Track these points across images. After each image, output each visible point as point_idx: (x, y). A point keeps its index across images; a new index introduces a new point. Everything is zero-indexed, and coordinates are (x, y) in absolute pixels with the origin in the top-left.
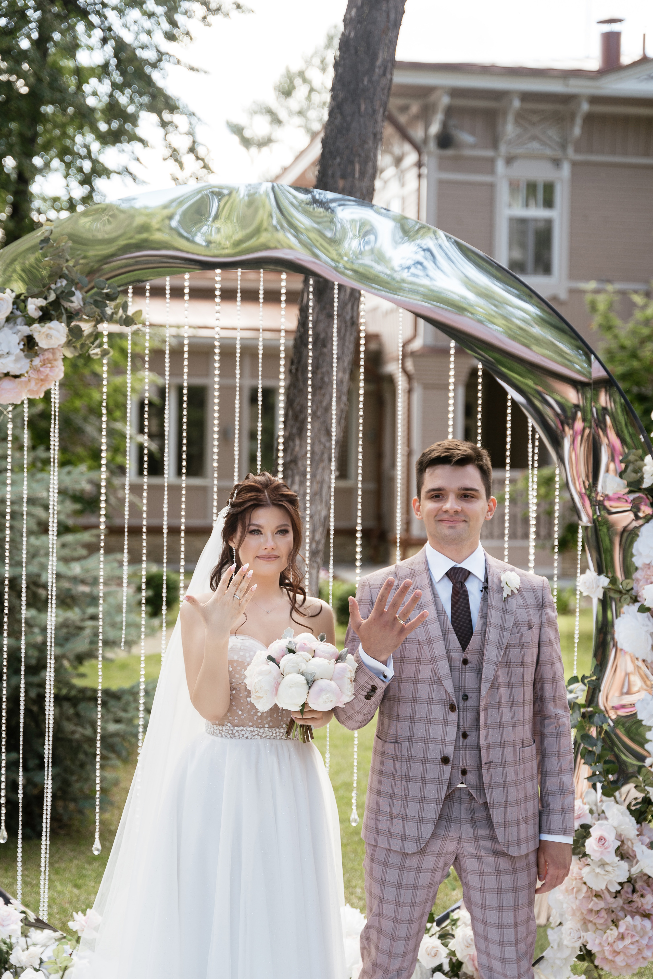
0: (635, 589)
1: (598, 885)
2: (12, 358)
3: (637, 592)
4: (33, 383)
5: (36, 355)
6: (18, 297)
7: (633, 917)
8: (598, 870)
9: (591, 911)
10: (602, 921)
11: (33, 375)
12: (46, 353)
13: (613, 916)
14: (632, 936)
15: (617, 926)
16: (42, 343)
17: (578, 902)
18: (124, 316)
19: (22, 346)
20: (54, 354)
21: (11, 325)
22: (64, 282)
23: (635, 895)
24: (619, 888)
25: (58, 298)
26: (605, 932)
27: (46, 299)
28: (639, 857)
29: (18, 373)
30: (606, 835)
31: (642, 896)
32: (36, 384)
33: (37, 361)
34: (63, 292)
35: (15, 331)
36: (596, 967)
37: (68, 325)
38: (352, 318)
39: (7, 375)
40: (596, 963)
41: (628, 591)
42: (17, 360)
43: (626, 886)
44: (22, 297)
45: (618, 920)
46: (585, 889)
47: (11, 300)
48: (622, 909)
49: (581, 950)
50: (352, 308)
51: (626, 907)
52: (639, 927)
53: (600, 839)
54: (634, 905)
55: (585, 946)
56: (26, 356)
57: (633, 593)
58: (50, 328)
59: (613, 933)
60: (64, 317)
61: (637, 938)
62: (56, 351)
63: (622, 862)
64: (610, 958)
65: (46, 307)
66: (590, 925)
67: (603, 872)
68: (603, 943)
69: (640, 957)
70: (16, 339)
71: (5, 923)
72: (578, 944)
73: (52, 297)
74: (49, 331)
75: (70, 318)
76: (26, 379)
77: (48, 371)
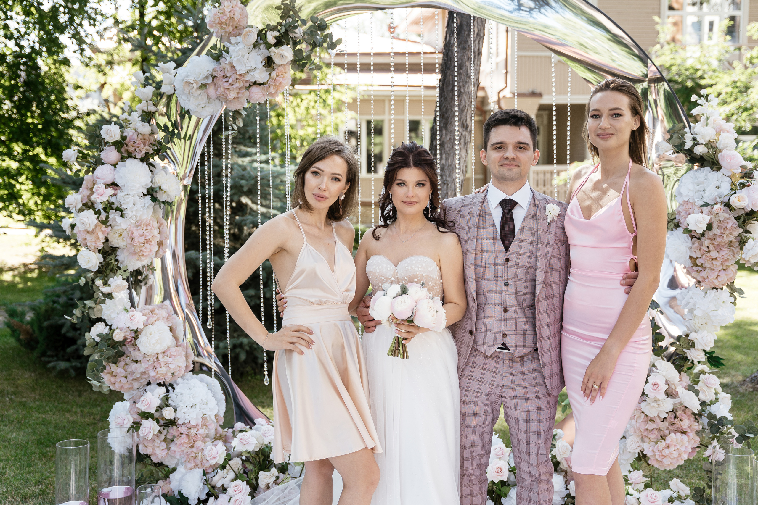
0: (677, 218)
1: (652, 414)
2: (258, 71)
3: (679, 220)
4: (272, 88)
5: (274, 69)
6: (261, 31)
7: (675, 434)
8: (652, 404)
9: (647, 430)
10: (654, 436)
11: (272, 82)
12: (280, 68)
13: (662, 433)
14: (675, 446)
15: (665, 440)
16: (277, 60)
17: (638, 425)
18: (330, 43)
19: (264, 63)
20: (285, 69)
21: (256, 50)
22: (291, 20)
23: (676, 420)
24: (666, 415)
25: (286, 30)
26: (656, 443)
27: (279, 31)
28: (679, 395)
29: (262, 81)
30: (659, 382)
31: (681, 420)
32: (274, 88)
33: (274, 74)
34: (290, 26)
35: (259, 53)
36: (649, 465)
37: (294, 49)
38: (479, 49)
39: (255, 83)
40: (649, 462)
41: (672, 220)
42: (261, 73)
43: (670, 414)
44: (264, 32)
45: (666, 436)
46: (643, 416)
47: (256, 33)
48: (668, 429)
49: (639, 454)
50: (479, 43)
51: (670, 427)
52: (680, 440)
53: (655, 384)
54: (676, 426)
55: (642, 452)
56: (266, 71)
57: (676, 221)
58: (282, 50)
59: (662, 444)
60: (291, 43)
61: (678, 447)
62: (286, 66)
63: (669, 399)
64: (659, 459)
65: (279, 37)
66: (646, 439)
67: (656, 405)
68: (655, 450)
69: (679, 458)
70: (260, 58)
71: (267, 435)
72: (638, 450)
73: (283, 30)
74: (281, 52)
75: (295, 44)
76: (267, 85)
77: (281, 80)
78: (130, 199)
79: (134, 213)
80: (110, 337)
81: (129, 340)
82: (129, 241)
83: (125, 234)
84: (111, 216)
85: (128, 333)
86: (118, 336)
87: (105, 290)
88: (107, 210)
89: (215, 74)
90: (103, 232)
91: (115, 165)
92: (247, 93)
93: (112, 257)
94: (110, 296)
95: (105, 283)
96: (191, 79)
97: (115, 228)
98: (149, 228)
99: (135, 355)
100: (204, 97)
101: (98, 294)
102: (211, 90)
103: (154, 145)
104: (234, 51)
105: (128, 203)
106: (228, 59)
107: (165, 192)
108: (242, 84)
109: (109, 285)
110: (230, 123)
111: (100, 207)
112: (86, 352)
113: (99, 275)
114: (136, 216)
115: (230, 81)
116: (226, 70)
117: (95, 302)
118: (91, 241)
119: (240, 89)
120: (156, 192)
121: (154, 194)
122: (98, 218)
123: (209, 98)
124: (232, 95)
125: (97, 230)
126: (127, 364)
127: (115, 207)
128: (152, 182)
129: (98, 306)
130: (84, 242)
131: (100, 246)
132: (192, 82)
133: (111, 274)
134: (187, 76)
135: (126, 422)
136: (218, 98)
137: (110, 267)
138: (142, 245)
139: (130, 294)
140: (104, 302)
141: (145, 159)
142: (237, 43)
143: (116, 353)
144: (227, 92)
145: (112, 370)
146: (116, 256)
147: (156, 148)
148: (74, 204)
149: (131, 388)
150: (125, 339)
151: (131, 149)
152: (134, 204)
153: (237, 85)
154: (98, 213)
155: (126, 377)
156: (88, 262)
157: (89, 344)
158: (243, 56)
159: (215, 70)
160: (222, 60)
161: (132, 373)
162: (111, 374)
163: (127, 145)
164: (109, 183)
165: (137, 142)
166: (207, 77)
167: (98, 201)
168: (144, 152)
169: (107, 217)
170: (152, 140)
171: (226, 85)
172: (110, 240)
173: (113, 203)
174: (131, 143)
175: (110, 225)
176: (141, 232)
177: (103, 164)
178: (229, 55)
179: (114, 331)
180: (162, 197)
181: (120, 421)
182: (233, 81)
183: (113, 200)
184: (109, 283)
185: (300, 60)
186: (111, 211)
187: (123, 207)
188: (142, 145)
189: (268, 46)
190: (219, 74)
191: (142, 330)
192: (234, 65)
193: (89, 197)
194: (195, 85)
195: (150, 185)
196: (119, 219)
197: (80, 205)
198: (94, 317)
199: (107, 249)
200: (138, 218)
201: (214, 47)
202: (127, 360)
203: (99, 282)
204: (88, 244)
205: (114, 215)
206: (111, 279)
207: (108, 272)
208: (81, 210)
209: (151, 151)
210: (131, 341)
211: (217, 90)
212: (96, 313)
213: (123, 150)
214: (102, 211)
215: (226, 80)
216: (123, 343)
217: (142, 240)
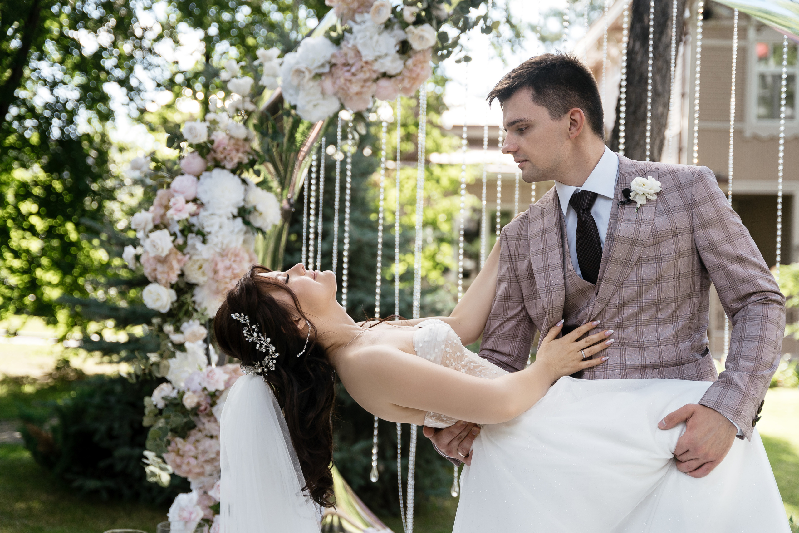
2: (389, 58)
4: (406, 81)
5: (410, 57)
6: (396, 8)
11: (407, 74)
12: (418, 55)
16: (416, 45)
18: (484, 27)
19: (398, 48)
20: (424, 56)
21: (389, 31)
25: (429, 7)
27: (418, 8)
29: (393, 72)
32: (409, 82)
33: (410, 62)
34: (433, 1)
35: (392, 36)
37: (437, 30)
39: (385, 75)
42: (393, 61)
44: (398, 9)
47: (389, 9)
56: (401, 59)
58: (423, 30)
60: (434, 23)
62: (426, 54)
65: (419, 14)
70: (394, 42)
73: (424, 6)
74: (422, 33)
75: (440, 23)
76: (399, 78)
77: (418, 70)
78: (216, 221)
79: (220, 239)
80: (178, 401)
81: (202, 408)
82: (211, 274)
83: (206, 266)
84: (190, 242)
85: (202, 399)
86: (189, 401)
87: (176, 338)
88: (186, 233)
89: (334, 61)
90: (179, 261)
91: (198, 178)
92: (374, 87)
93: (188, 296)
94: (181, 347)
95: (178, 330)
96: (302, 67)
97: (195, 258)
98: (238, 259)
99: (209, 426)
100: (318, 91)
101: (166, 345)
102: (328, 83)
103: (249, 153)
104: (359, 31)
105: (212, 225)
106: (352, 42)
107: (261, 214)
108: (368, 75)
109: (182, 333)
110: (349, 130)
111: (177, 228)
112: (146, 422)
113: (168, 319)
114: (222, 243)
115: (353, 70)
116: (349, 56)
117: (162, 356)
118: (162, 273)
119: (365, 81)
120: (250, 212)
121: (247, 217)
122: (173, 241)
123: (323, 93)
124: (355, 89)
125: (172, 257)
126: (198, 441)
127: (195, 229)
128: (244, 200)
129: (165, 362)
130: (153, 274)
131: (174, 279)
132: (303, 69)
133: (185, 318)
134: (297, 63)
135: (193, 516)
136: (335, 94)
137: (184, 309)
138: (228, 280)
139: (207, 349)
140: (173, 355)
141: (237, 170)
142: (364, 22)
143: (186, 423)
144: (348, 84)
145: (180, 446)
146: (193, 296)
147: (251, 157)
148: (143, 225)
149: (202, 474)
150: (199, 405)
151: (220, 156)
152: (221, 227)
153: (361, 76)
154: (174, 234)
155: (196, 458)
156: (157, 300)
157: (150, 412)
158: (371, 38)
159: (333, 56)
160: (343, 44)
161: (205, 452)
162: (178, 453)
163: (215, 151)
164: (191, 197)
165: (228, 148)
166: (323, 65)
167: (176, 218)
168: (236, 161)
169: (185, 243)
170: (247, 148)
171: (348, 75)
172: (187, 273)
173: (193, 225)
174: (221, 149)
175: (188, 253)
176: (227, 263)
177: (182, 174)
178: (352, 37)
179: (184, 393)
180: (257, 222)
181: (185, 514)
182: (357, 70)
183: (194, 220)
184: (182, 329)
185: (443, 48)
186: (190, 236)
187: (207, 230)
188: (234, 153)
189: (404, 25)
190: (339, 61)
191: (221, 392)
192: (360, 48)
193: (163, 216)
194: (307, 74)
195: (242, 204)
196: (199, 246)
197: (151, 226)
198: (159, 375)
199: (182, 286)
200: (224, 247)
201: (334, 28)
202: (199, 435)
203: (168, 328)
204: (159, 276)
205: (193, 240)
206: (185, 326)
207: (181, 315)
208: (151, 231)
209: (246, 161)
210: (205, 409)
211: (334, 83)
212: (162, 370)
213: (209, 157)
214: (179, 234)
215: (348, 68)
216: (196, 411)
217: (229, 274)
